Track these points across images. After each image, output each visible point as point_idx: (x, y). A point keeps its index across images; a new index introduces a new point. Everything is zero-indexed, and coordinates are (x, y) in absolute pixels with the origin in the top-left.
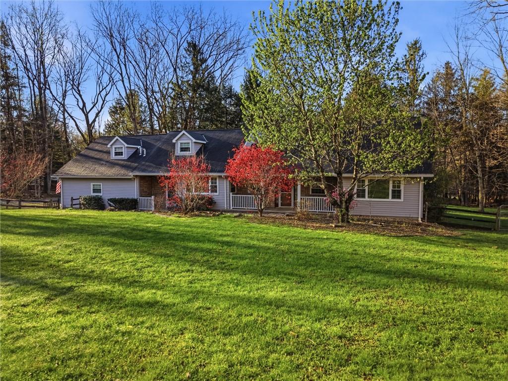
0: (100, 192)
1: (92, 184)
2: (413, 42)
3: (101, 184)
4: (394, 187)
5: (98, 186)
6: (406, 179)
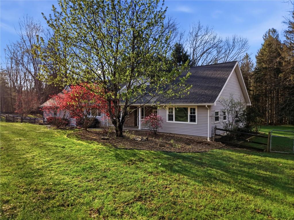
4: (191, 113)
6: (198, 106)
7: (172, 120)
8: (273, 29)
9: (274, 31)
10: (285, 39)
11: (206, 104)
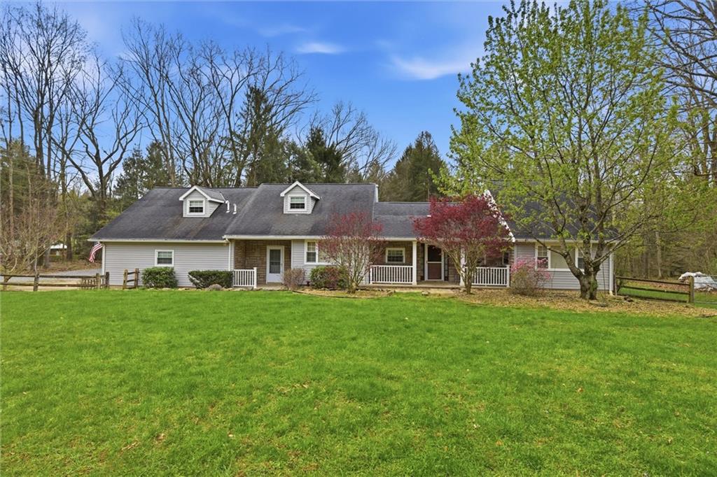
0: (171, 263)
1: (156, 252)
3: (173, 251)
5: (167, 254)
8: (426, 132)
9: (428, 136)
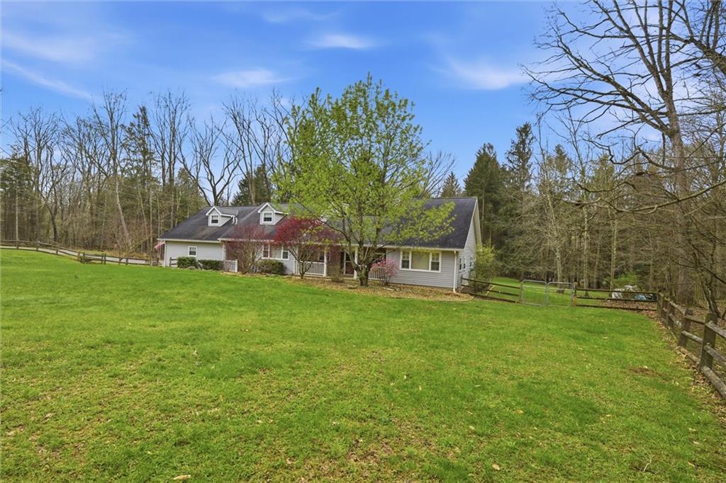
0: (195, 254)
1: (189, 247)
2: (523, 127)
3: (197, 247)
4: (433, 259)
5: (194, 249)
6: (443, 252)
7: (408, 267)
8: (489, 144)
9: (491, 147)
10: (506, 162)
11: (455, 250)
